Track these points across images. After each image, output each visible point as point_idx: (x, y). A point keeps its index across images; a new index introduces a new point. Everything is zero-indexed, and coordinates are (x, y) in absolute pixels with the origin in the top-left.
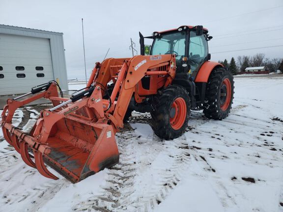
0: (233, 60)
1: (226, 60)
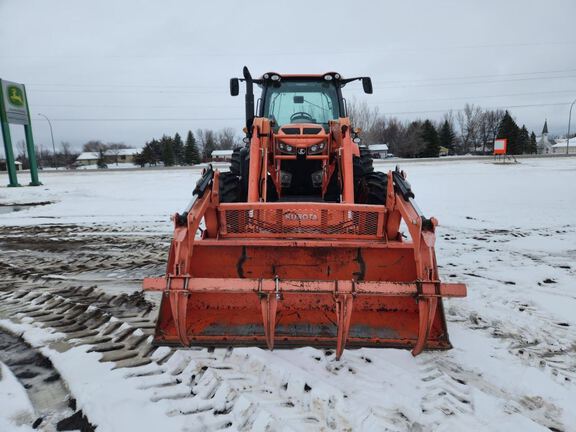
0: (190, 135)
1: (177, 135)
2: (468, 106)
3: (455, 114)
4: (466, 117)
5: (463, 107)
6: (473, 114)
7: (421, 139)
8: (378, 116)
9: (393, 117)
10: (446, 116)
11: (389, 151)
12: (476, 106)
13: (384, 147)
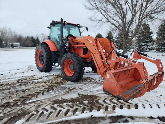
2: (42, 33)
3: (39, 35)
4: (42, 36)
5: (41, 34)
6: (44, 35)
7: (31, 42)
8: (15, 33)
9: (20, 34)
10: (36, 36)
11: (20, 45)
12: (44, 34)
13: (18, 44)
